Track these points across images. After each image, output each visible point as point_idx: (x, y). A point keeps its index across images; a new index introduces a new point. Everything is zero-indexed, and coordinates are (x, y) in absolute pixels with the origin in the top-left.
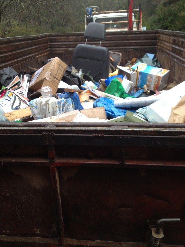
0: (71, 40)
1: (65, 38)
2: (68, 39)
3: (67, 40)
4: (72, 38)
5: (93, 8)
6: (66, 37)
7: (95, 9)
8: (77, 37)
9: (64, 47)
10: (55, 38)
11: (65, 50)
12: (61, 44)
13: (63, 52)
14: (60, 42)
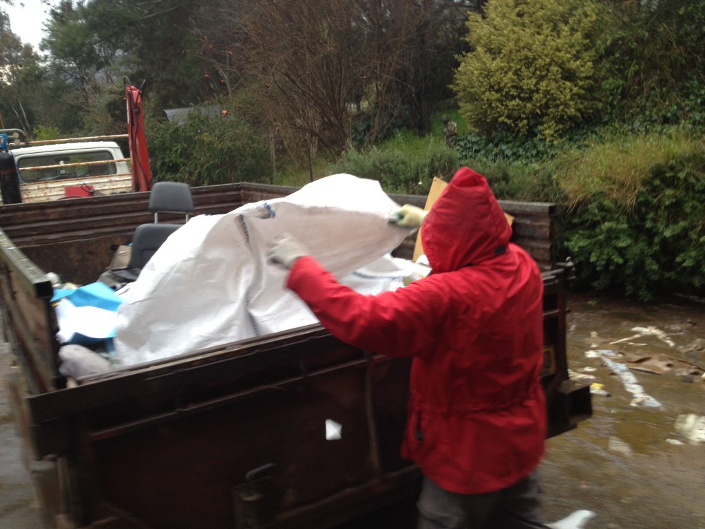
0: (51, 217)
1: (35, 214)
2: (44, 215)
3: (41, 218)
4: (53, 213)
5: (11, 133)
6: (37, 212)
7: (16, 135)
8: (68, 209)
9: (35, 233)
10: (9, 215)
11: (37, 242)
12: (25, 229)
13: (32, 246)
14: (23, 223)
